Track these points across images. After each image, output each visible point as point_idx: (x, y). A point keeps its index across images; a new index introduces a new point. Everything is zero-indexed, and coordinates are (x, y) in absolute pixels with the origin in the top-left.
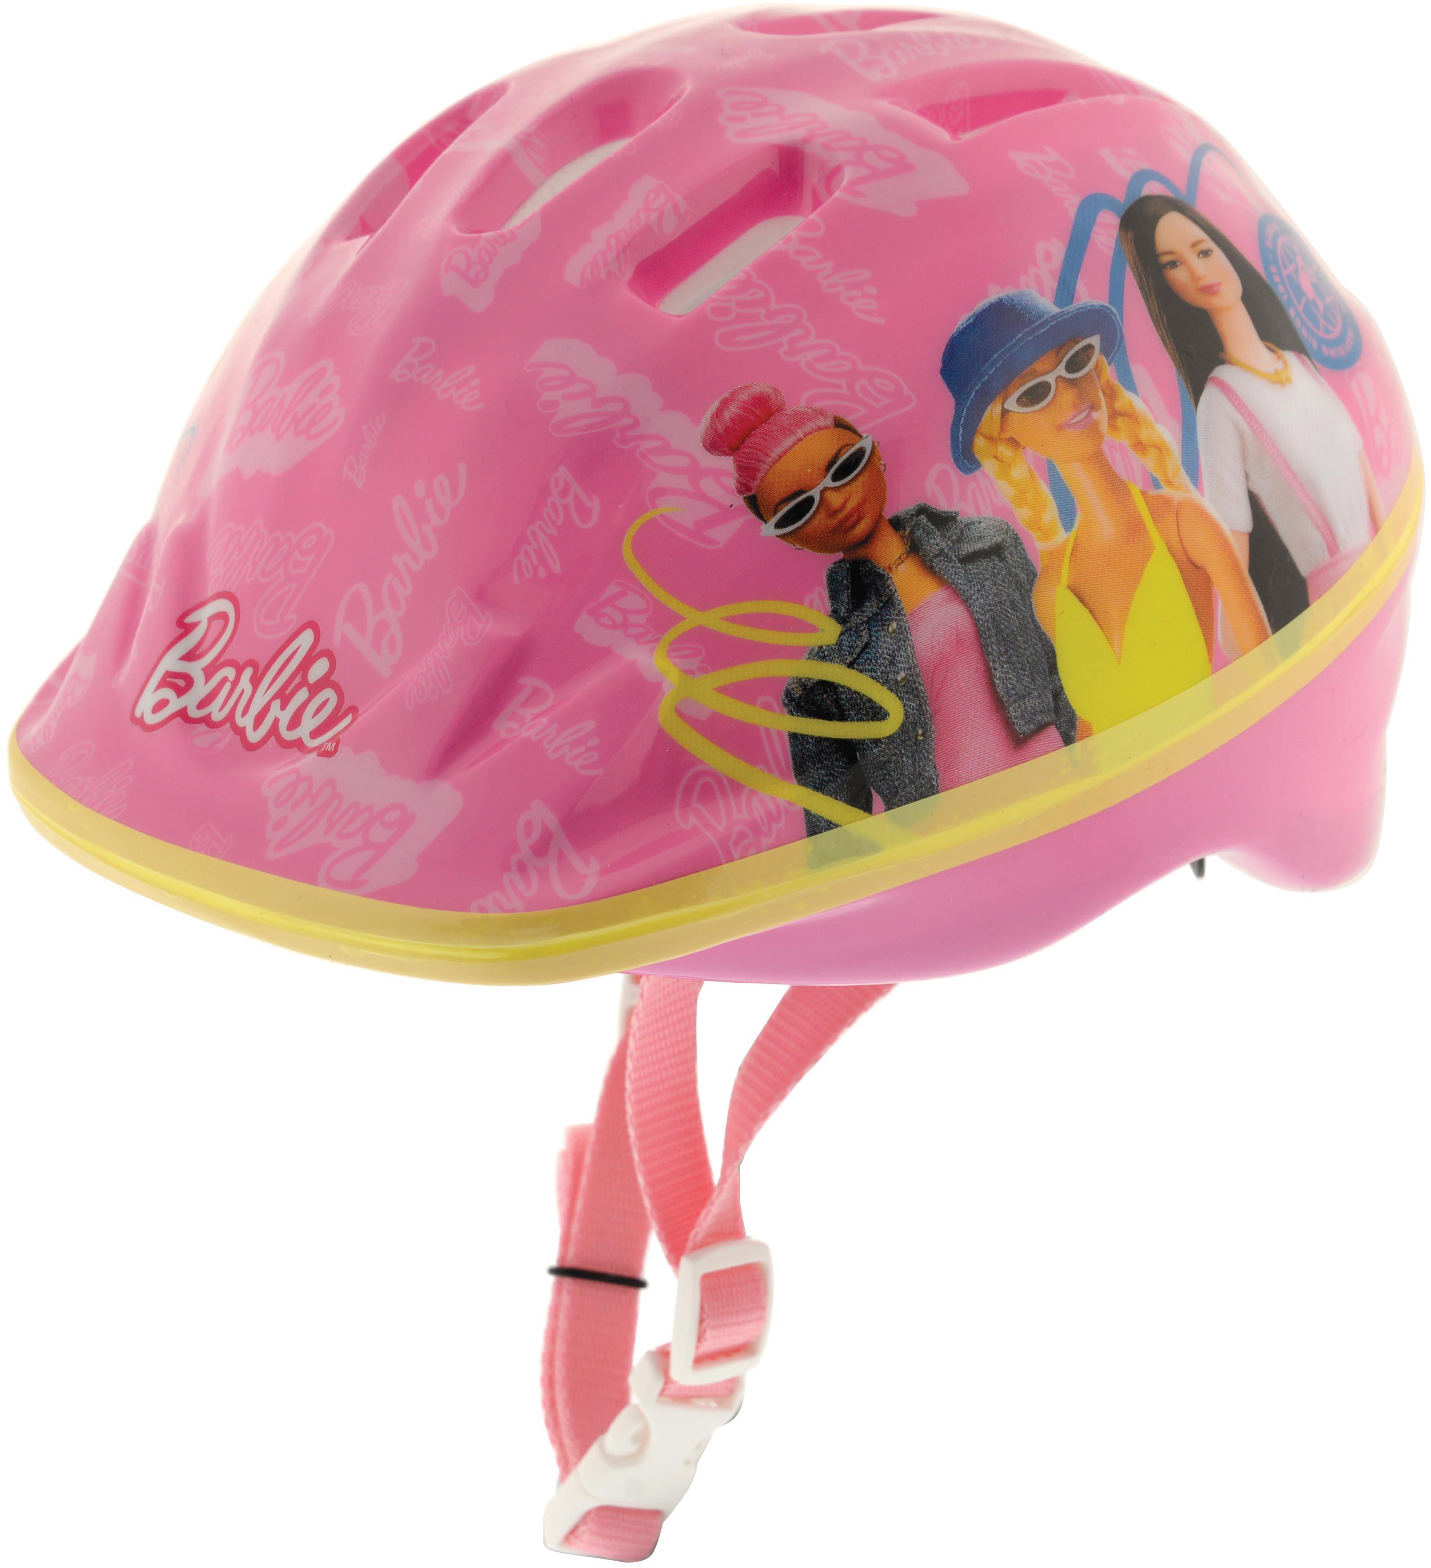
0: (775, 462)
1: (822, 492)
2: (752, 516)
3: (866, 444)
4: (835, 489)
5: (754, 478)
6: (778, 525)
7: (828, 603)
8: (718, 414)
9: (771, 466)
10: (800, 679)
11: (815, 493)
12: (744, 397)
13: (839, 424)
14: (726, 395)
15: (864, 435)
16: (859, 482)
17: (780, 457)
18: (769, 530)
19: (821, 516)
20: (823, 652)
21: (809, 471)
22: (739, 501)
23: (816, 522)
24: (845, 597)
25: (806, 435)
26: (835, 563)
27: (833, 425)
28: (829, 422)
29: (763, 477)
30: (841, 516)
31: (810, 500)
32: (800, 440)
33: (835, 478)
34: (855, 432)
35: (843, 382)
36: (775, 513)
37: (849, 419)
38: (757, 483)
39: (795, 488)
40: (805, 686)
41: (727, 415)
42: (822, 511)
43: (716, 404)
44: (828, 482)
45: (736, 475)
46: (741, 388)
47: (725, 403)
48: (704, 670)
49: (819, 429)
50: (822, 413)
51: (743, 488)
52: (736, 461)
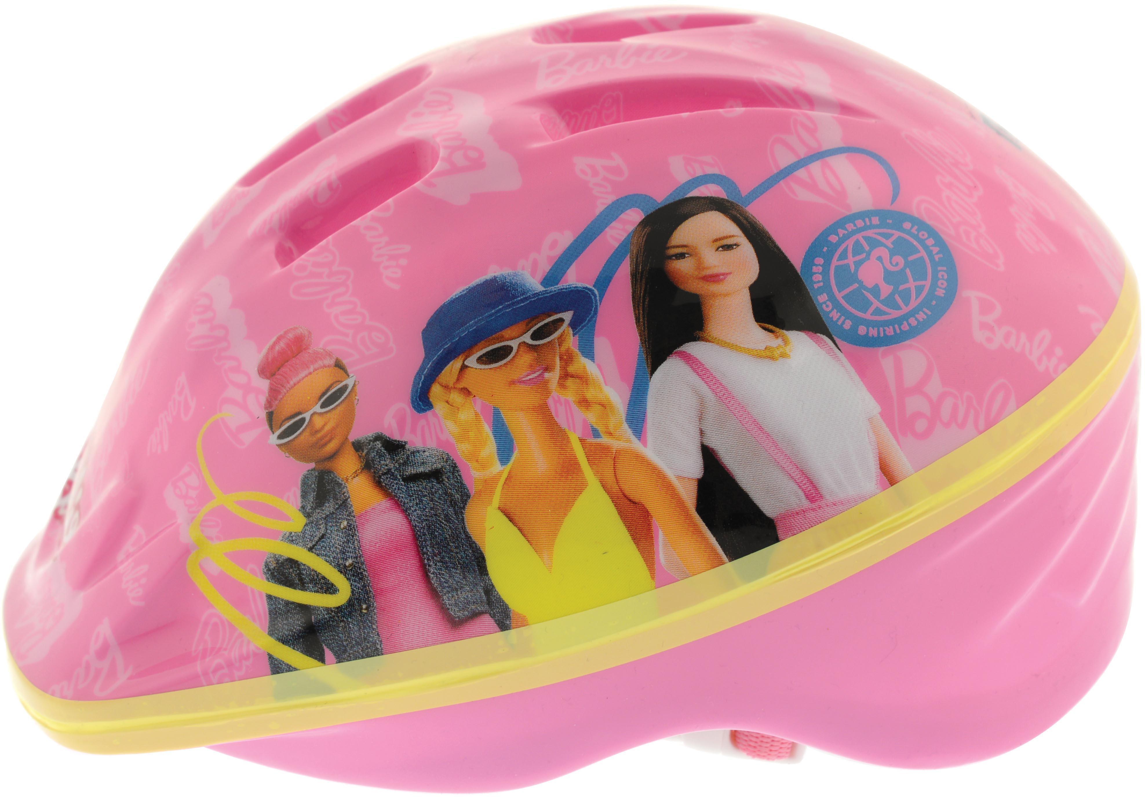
0: (292, 387)
1: (312, 415)
2: (267, 427)
3: (350, 382)
4: (321, 414)
5: (276, 399)
6: (280, 437)
7: (299, 500)
8: (272, 347)
9: (288, 391)
10: (275, 555)
11: (307, 416)
12: (291, 336)
13: (339, 365)
14: (282, 333)
15: (351, 375)
16: (337, 411)
17: (295, 385)
18: (273, 439)
19: (307, 434)
20: (292, 537)
21: (309, 398)
22: (262, 414)
23: (302, 437)
24: (311, 497)
25: (315, 370)
26: (308, 471)
27: (334, 364)
28: (332, 362)
29: (281, 398)
30: (319, 435)
31: (303, 420)
32: (310, 373)
33: (322, 406)
34: (346, 372)
35: (351, 332)
36: (280, 427)
37: (345, 362)
38: (277, 402)
39: (297, 410)
40: (278, 561)
41: (277, 348)
42: (308, 430)
43: (274, 339)
44: (317, 408)
45: (267, 395)
46: (291, 329)
47: (279, 339)
48: (219, 539)
49: (325, 366)
50: (329, 354)
51: (269, 403)
52: (271, 384)
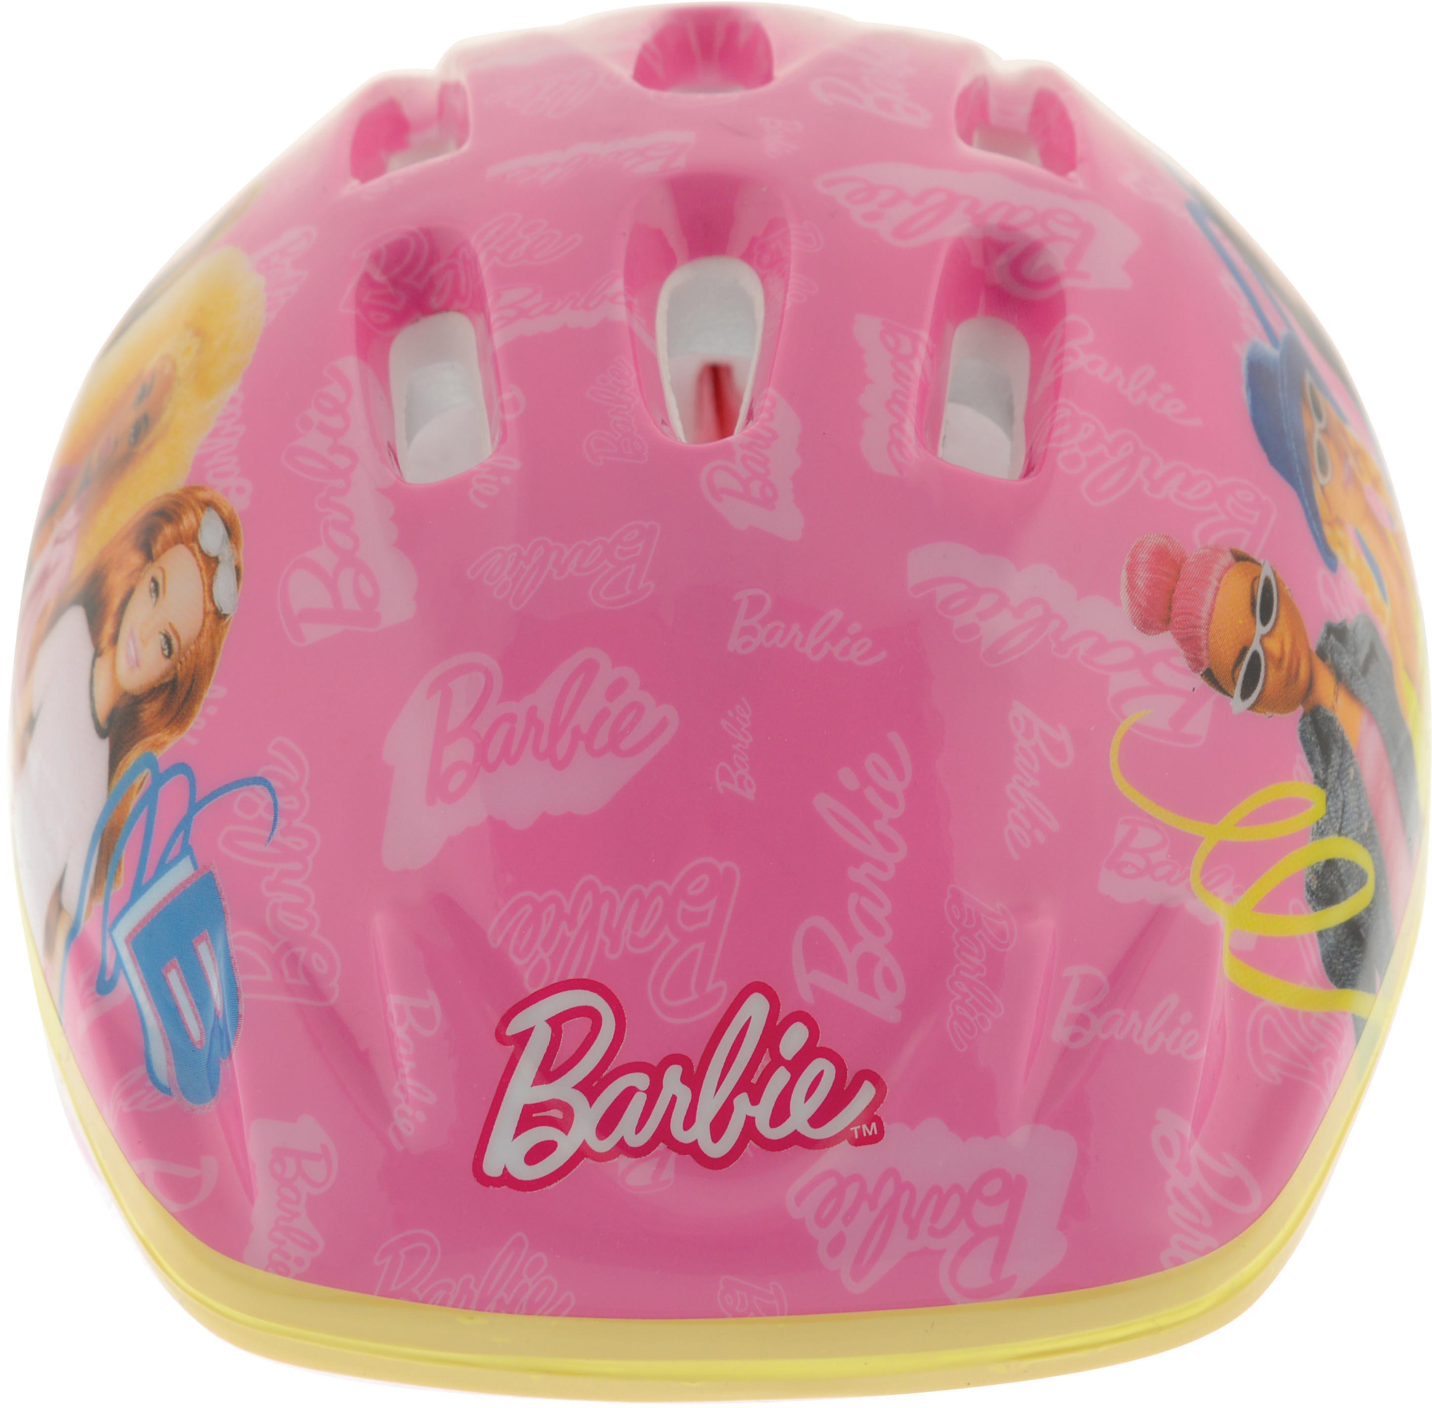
0: (1209, 623)
1: (1261, 642)
2: (1217, 694)
3: (1266, 571)
4: (1270, 634)
5: (1200, 650)
6: (1245, 695)
7: (1309, 769)
8: (1132, 586)
9: (1208, 629)
11: (1256, 646)
12: (1144, 556)
13: (1240, 557)
14: (1127, 560)
15: (1261, 562)
16: (1282, 620)
17: (1210, 615)
18: (1238, 705)
19: (1272, 671)
20: (1320, 827)
21: (1241, 622)
22: (1198, 681)
23: (1271, 679)
24: (1318, 755)
25: (1220, 580)
26: (1300, 720)
27: (1234, 561)
28: (1227, 559)
29: (1207, 644)
30: (1286, 664)
31: (1255, 655)
32: (1217, 589)
33: (1265, 621)
34: (1253, 561)
35: (1216, 506)
36: (1235, 684)
37: (1242, 548)
38: (1204, 653)
39: (1240, 647)
40: (1318, 873)
41: (1141, 583)
42: (1270, 665)
43: (1124, 575)
44: (1261, 630)
45: (1182, 652)
46: (1136, 547)
47: (1131, 570)
49: (1227, 569)
50: (1217, 550)
51: (1195, 662)
52: (1175, 634)
